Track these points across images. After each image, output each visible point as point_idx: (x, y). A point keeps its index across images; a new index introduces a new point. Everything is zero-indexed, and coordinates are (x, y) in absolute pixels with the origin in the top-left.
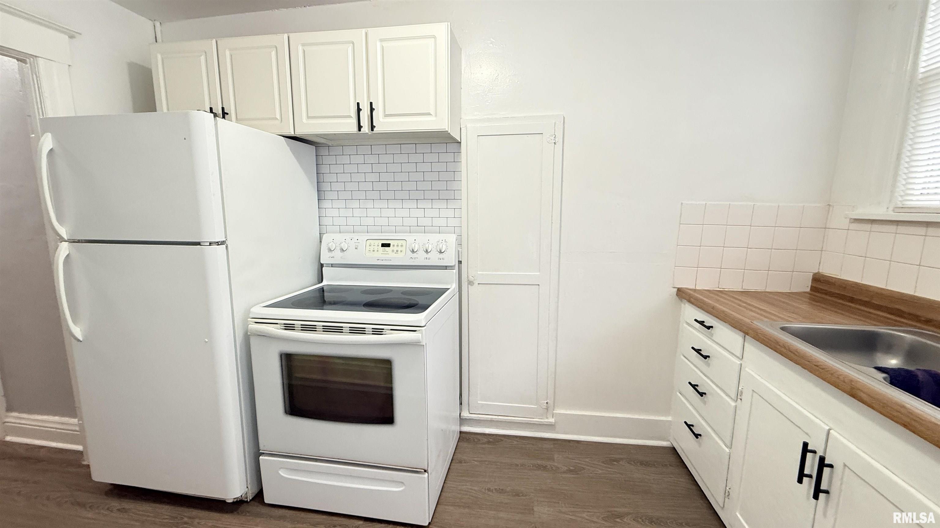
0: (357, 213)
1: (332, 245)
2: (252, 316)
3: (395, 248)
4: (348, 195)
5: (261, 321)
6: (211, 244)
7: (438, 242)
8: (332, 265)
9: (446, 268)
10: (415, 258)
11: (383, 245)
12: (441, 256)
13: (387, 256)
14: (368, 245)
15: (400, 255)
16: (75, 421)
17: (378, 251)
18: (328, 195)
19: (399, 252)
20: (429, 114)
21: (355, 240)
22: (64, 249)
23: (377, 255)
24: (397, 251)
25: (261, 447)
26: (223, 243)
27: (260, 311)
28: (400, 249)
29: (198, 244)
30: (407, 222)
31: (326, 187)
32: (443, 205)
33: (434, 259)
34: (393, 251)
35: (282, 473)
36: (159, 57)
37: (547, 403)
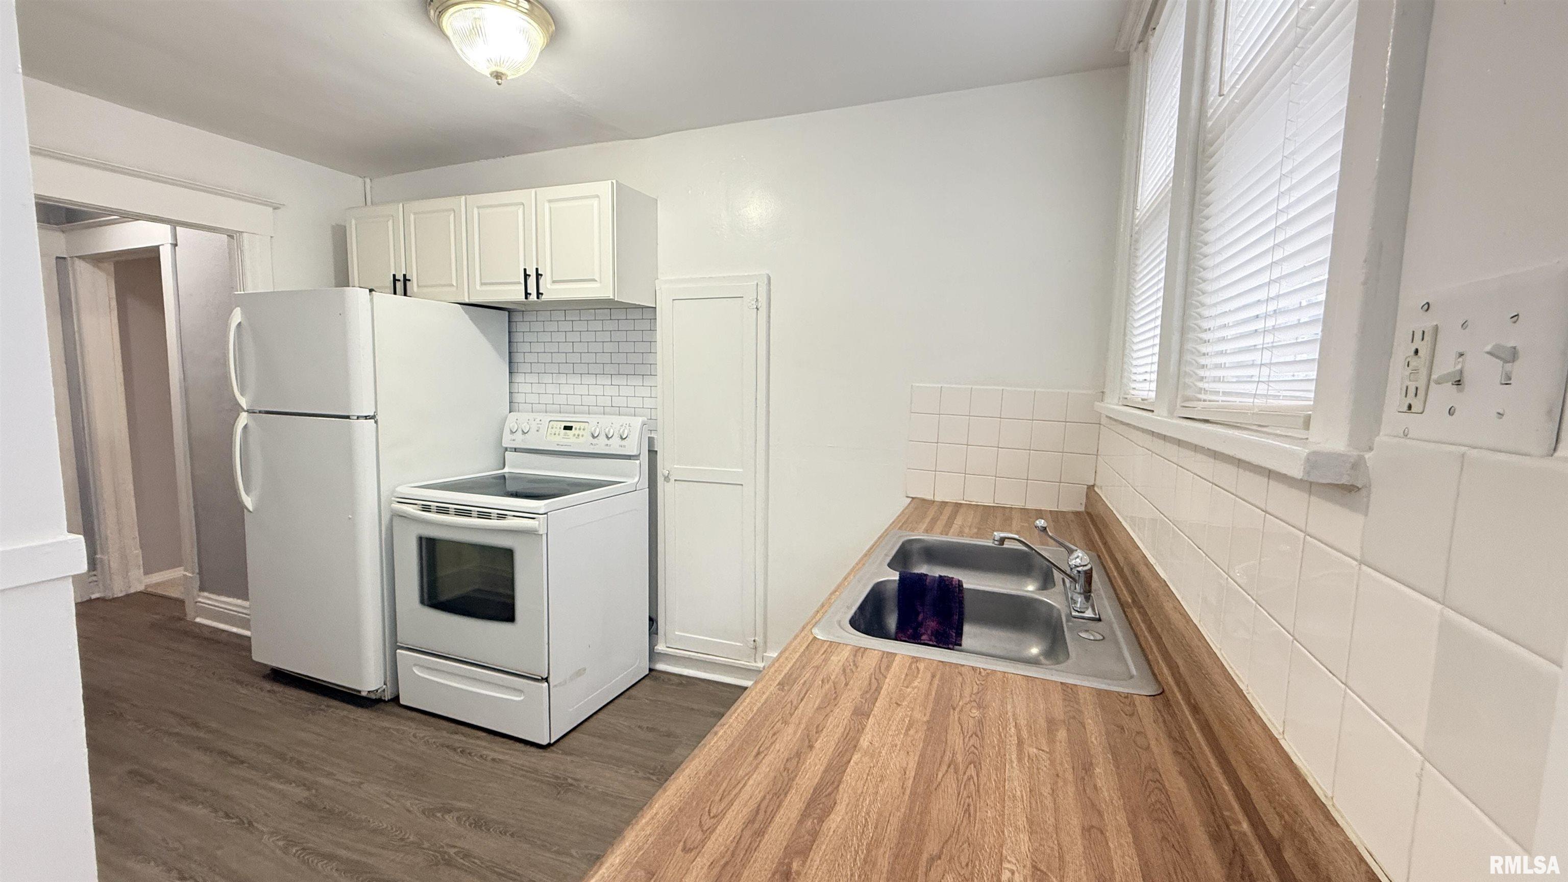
0: (551, 389)
1: (514, 426)
2: (395, 494)
3: (577, 432)
4: (541, 368)
5: (404, 500)
6: (358, 418)
7: (622, 426)
8: (516, 450)
9: (629, 457)
10: (595, 445)
11: (566, 428)
12: (623, 443)
13: (568, 440)
14: (550, 427)
15: (581, 440)
16: (246, 604)
17: (559, 434)
18: (522, 368)
19: (580, 436)
20: (594, 280)
21: (538, 421)
22: (243, 419)
23: (557, 439)
24: (578, 435)
25: (399, 639)
26: (373, 417)
27: (405, 490)
28: (581, 432)
29: (348, 417)
30: (601, 402)
31: (518, 358)
32: (638, 381)
33: (615, 447)
34: (574, 435)
35: (416, 671)
36: (353, 222)
37: (754, 641)
